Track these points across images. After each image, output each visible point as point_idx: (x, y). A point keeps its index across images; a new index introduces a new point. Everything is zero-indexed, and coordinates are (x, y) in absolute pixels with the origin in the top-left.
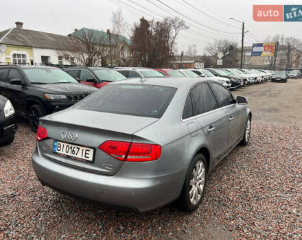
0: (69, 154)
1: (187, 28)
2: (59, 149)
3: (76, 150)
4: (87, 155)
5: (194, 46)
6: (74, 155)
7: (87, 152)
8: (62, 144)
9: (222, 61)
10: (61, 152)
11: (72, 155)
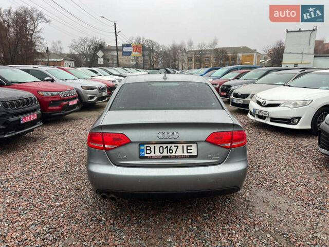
0: (165, 154)
1: (48, 22)
2: (148, 152)
3: (174, 149)
4: (189, 151)
5: (59, 42)
6: (173, 154)
7: (189, 148)
8: (152, 146)
9: (102, 59)
10: (152, 154)
11: (169, 154)
